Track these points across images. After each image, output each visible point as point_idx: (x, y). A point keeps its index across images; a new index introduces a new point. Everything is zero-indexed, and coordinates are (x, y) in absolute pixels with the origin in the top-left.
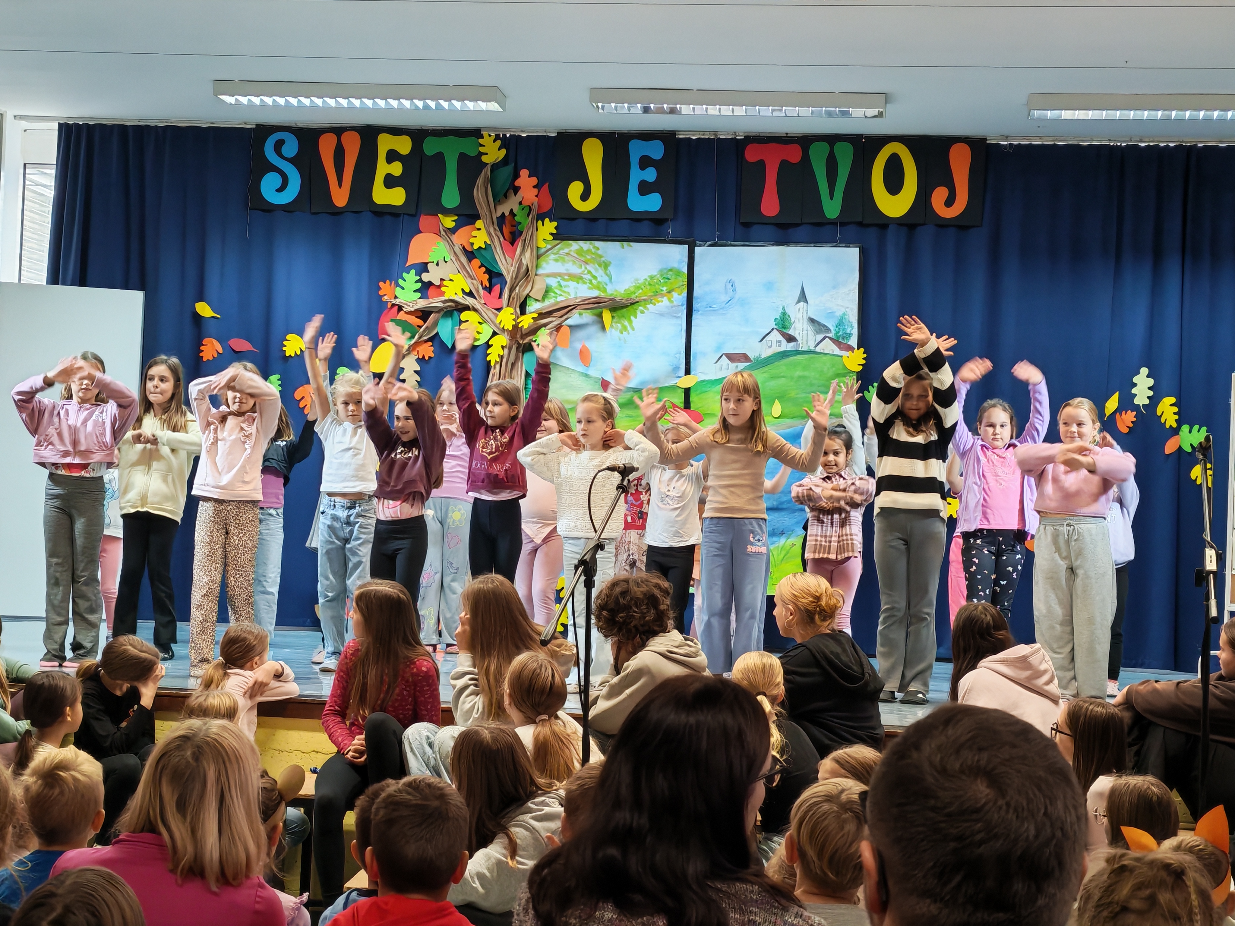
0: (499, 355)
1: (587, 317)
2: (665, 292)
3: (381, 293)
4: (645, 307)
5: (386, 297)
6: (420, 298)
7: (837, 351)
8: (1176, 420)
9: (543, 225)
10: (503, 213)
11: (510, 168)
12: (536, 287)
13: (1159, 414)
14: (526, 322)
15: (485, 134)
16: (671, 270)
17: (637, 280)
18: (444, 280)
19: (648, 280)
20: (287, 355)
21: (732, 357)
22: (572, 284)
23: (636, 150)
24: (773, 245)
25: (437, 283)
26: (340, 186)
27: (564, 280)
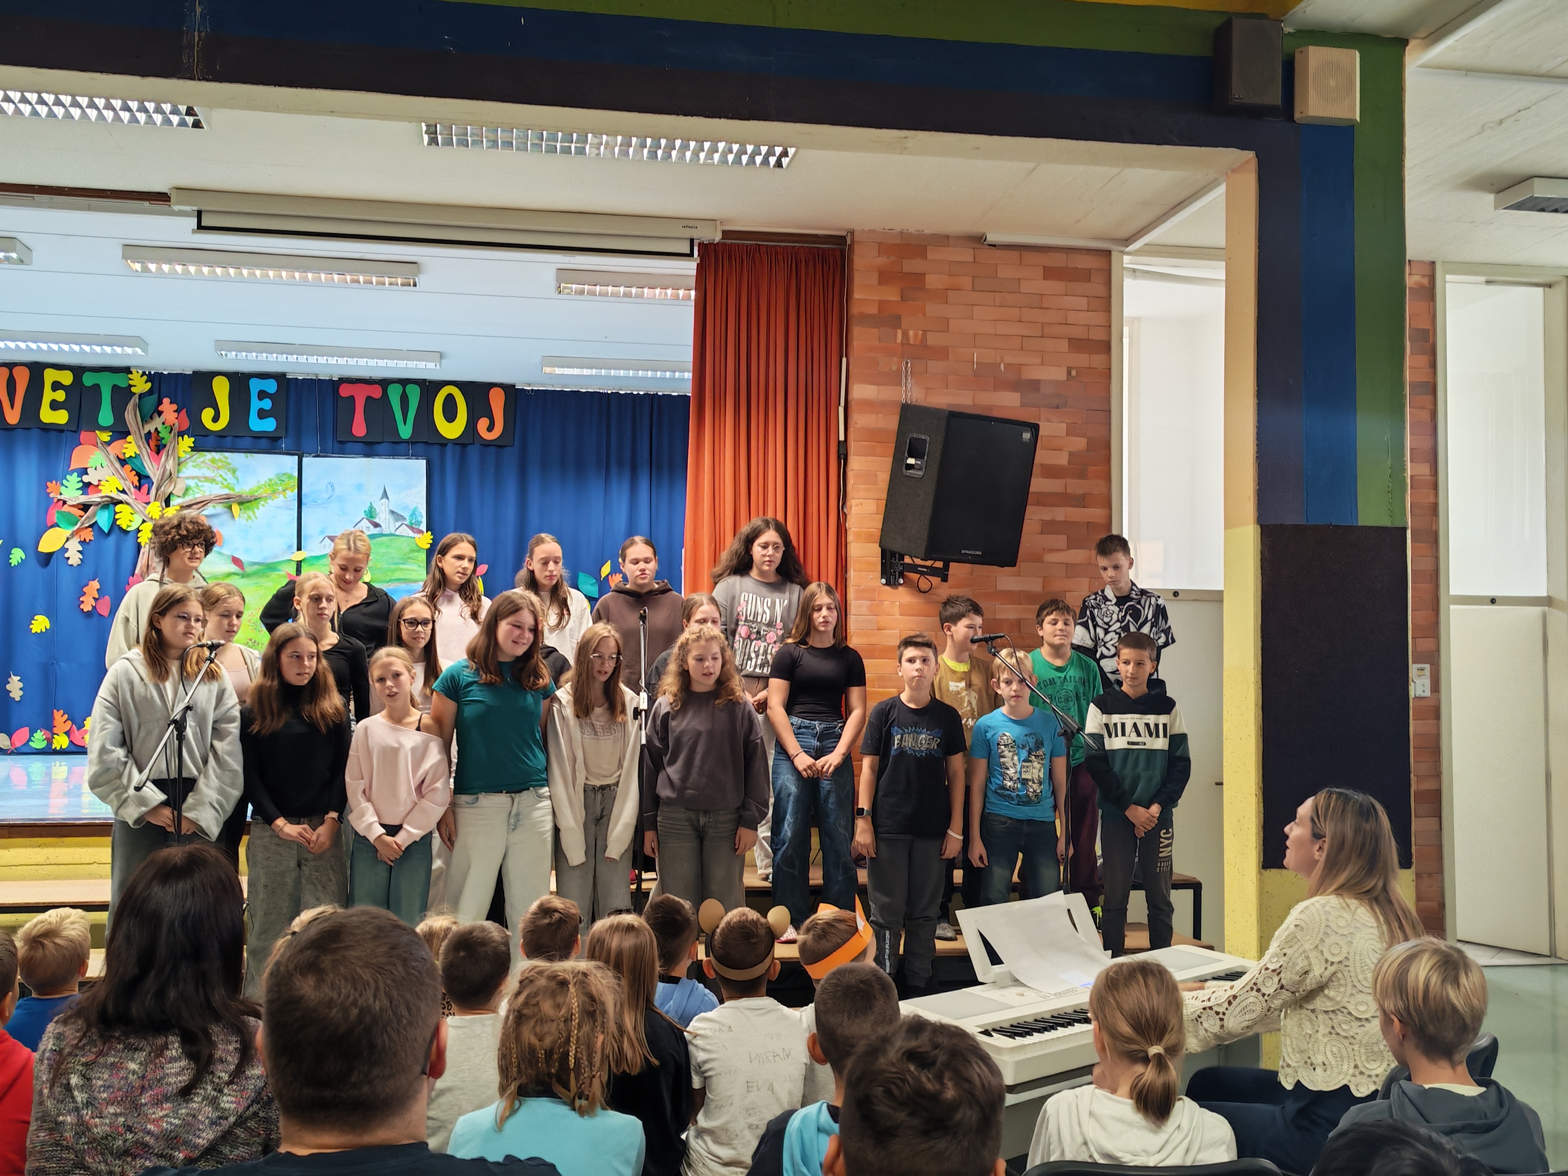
1: (220, 508)
2: (281, 490)
3: (48, 491)
4: (266, 502)
5: (52, 494)
6: (81, 495)
7: (411, 534)
9: (183, 440)
10: (150, 431)
11: (155, 396)
12: (178, 486)
15: (134, 371)
16: (285, 475)
17: (259, 482)
18: (101, 481)
19: (268, 481)
22: (207, 485)
23: (255, 385)
24: (362, 457)
25: (95, 483)
26: (12, 408)
27: (200, 481)
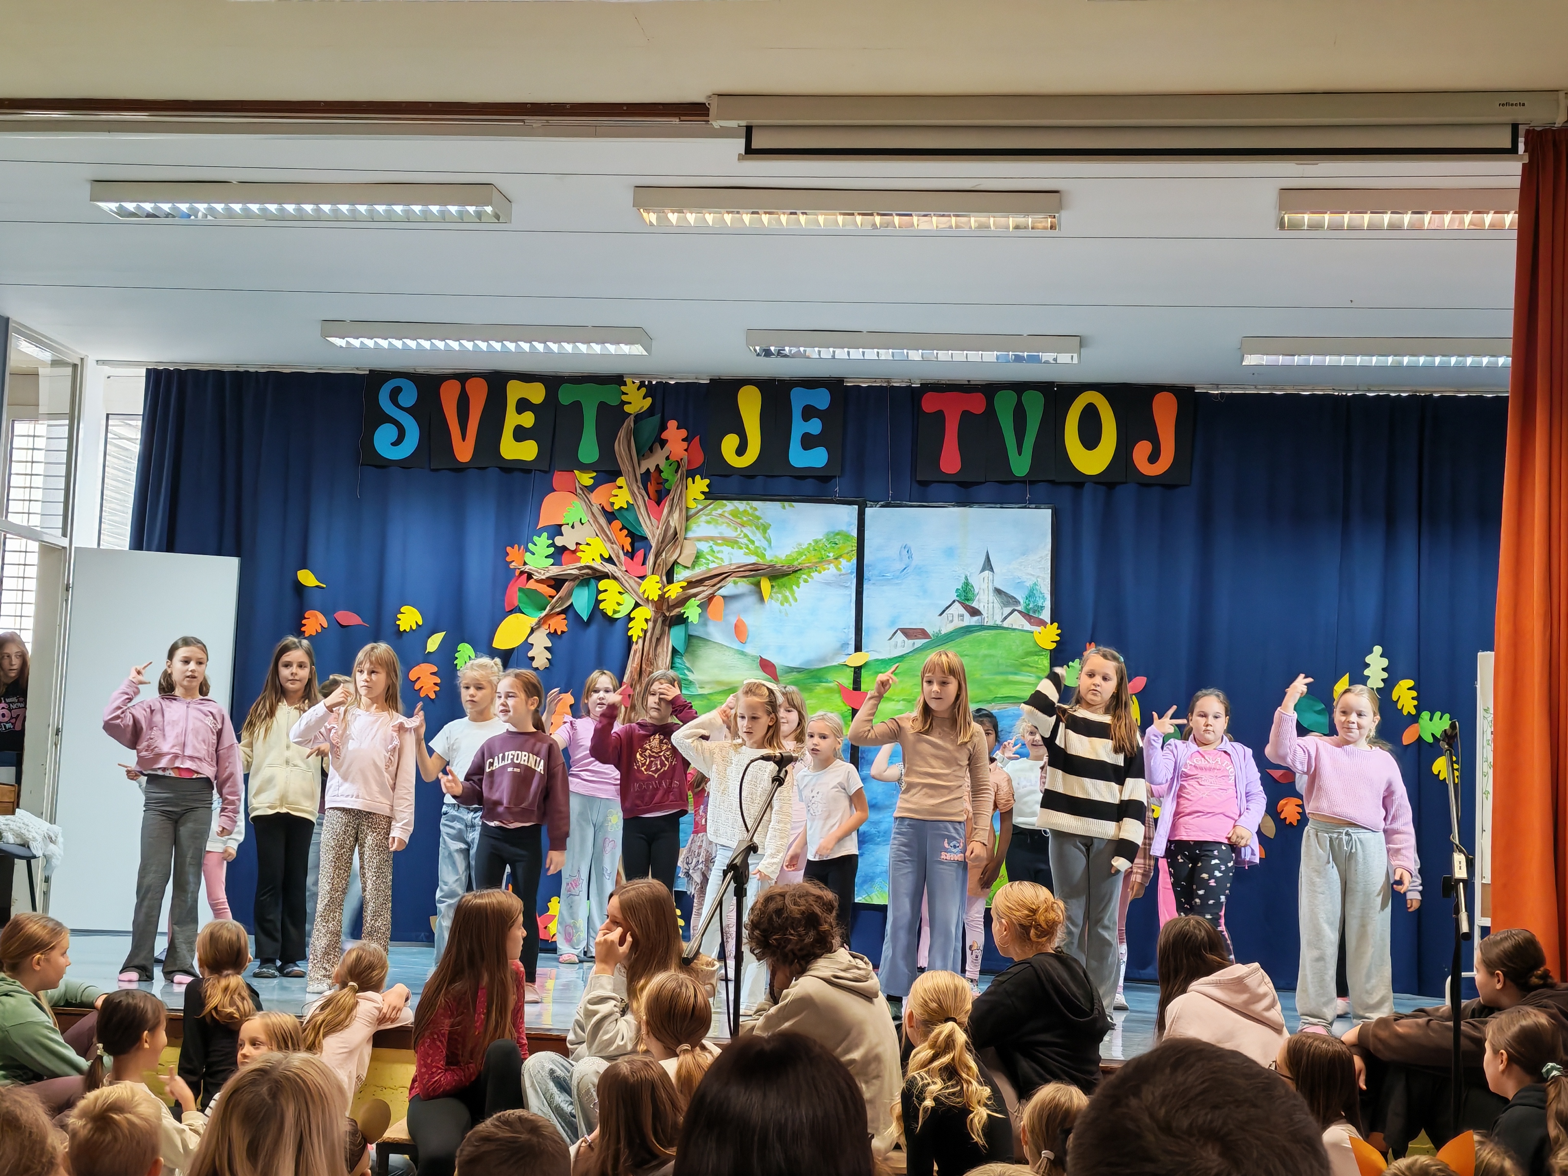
0: (642, 629)
1: (743, 586)
2: (832, 558)
3: (508, 559)
4: (809, 576)
5: (513, 564)
6: (552, 565)
7: (1027, 626)
8: (1415, 706)
9: (694, 483)
10: (648, 469)
11: (657, 418)
12: (686, 552)
13: (1395, 698)
14: (674, 591)
15: (628, 381)
16: (838, 534)
17: (800, 544)
18: (580, 544)
19: (813, 544)
20: (402, 629)
21: (908, 633)
22: (726, 549)
23: (799, 399)
24: (954, 506)
25: (572, 547)
26: (464, 439)
27: (717, 544)
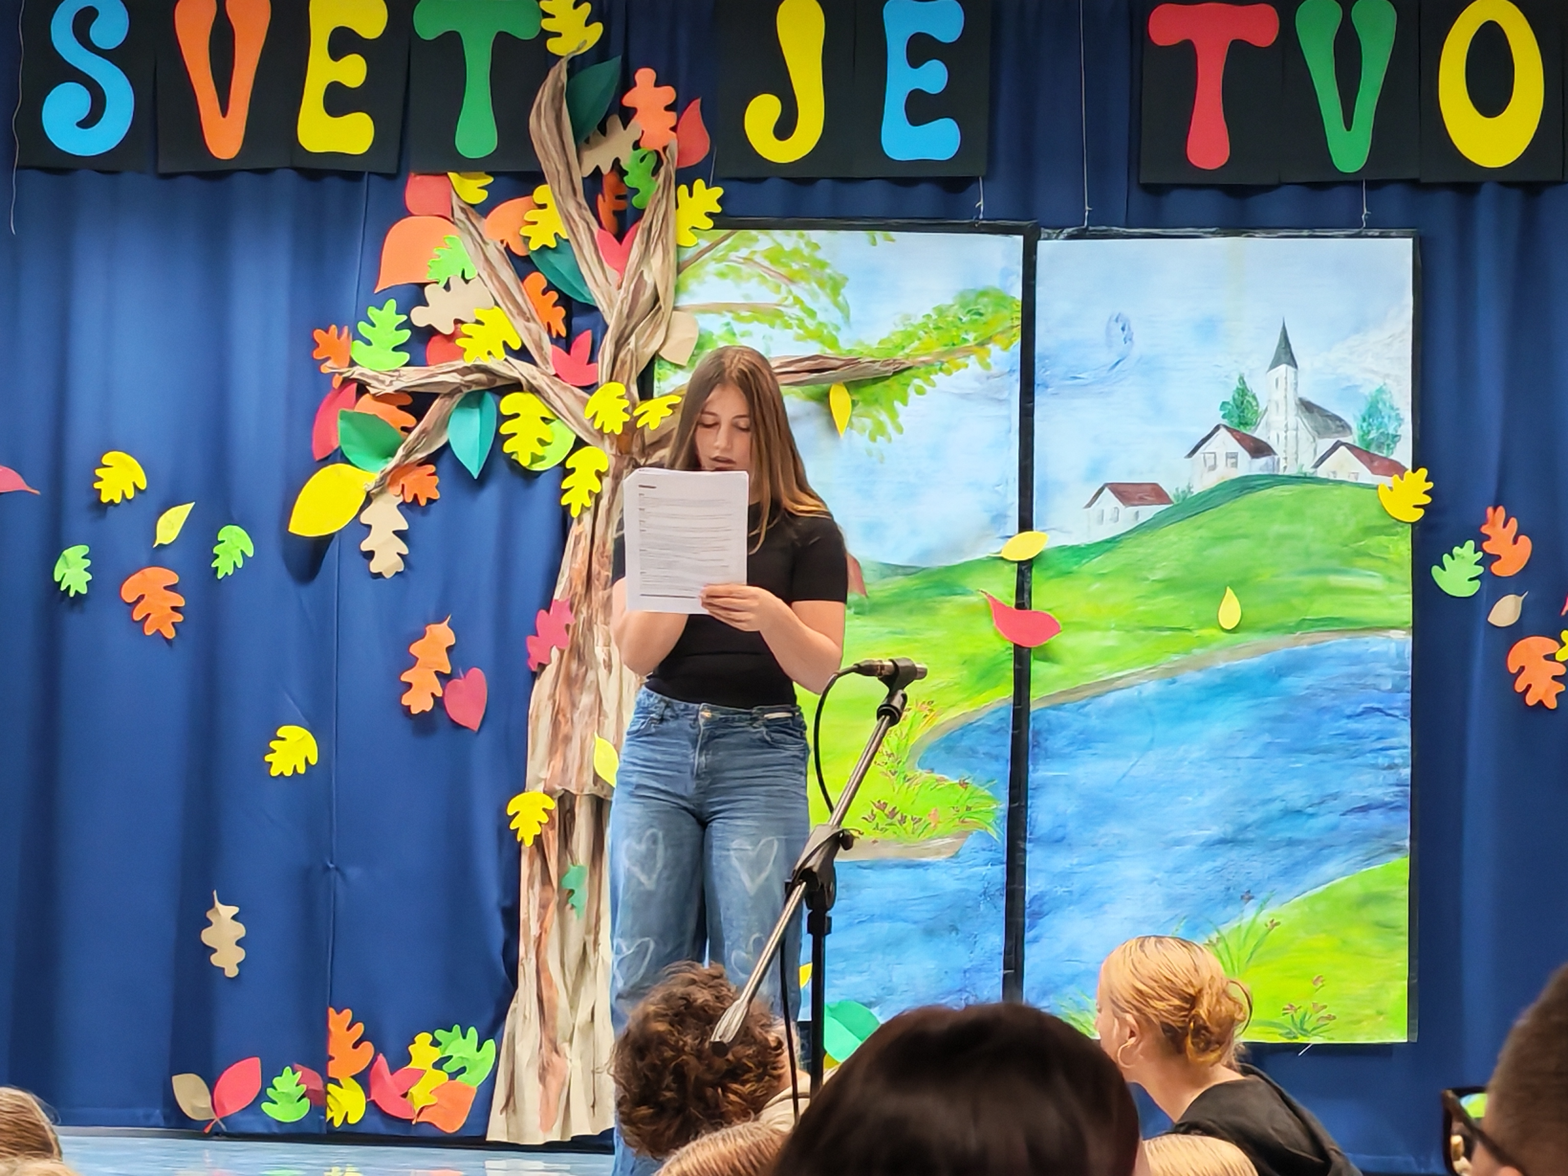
0: (590, 491)
2: (972, 343)
3: (318, 355)
6: (407, 365)
7: (1366, 476)
9: (691, 194)
10: (598, 169)
11: (614, 64)
12: (677, 335)
14: (655, 415)
16: (984, 293)
17: (908, 317)
18: (462, 322)
19: (934, 317)
20: (105, 499)
21: (1126, 493)
22: (759, 329)
23: (900, 21)
24: (1214, 234)
25: (447, 329)
26: (224, 111)
27: (740, 319)
